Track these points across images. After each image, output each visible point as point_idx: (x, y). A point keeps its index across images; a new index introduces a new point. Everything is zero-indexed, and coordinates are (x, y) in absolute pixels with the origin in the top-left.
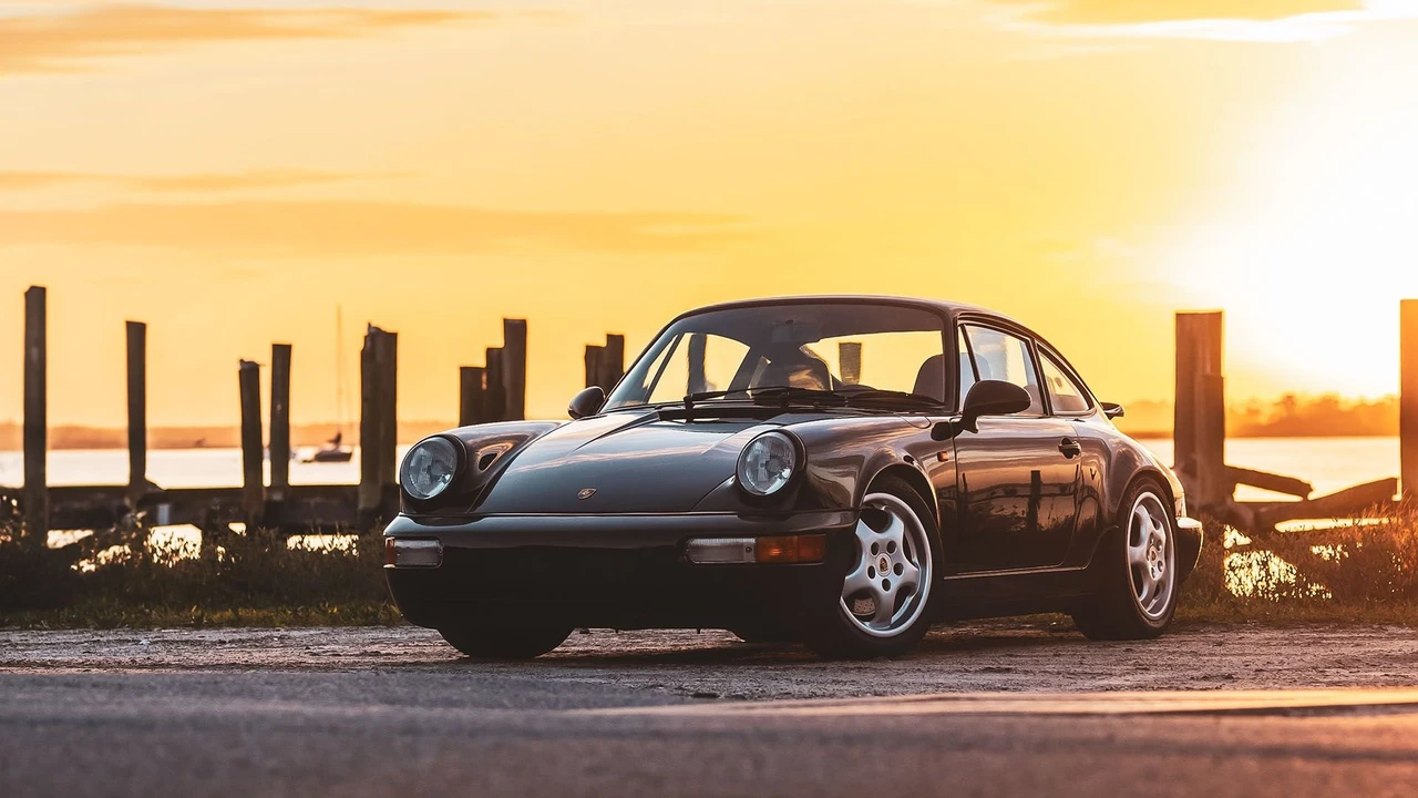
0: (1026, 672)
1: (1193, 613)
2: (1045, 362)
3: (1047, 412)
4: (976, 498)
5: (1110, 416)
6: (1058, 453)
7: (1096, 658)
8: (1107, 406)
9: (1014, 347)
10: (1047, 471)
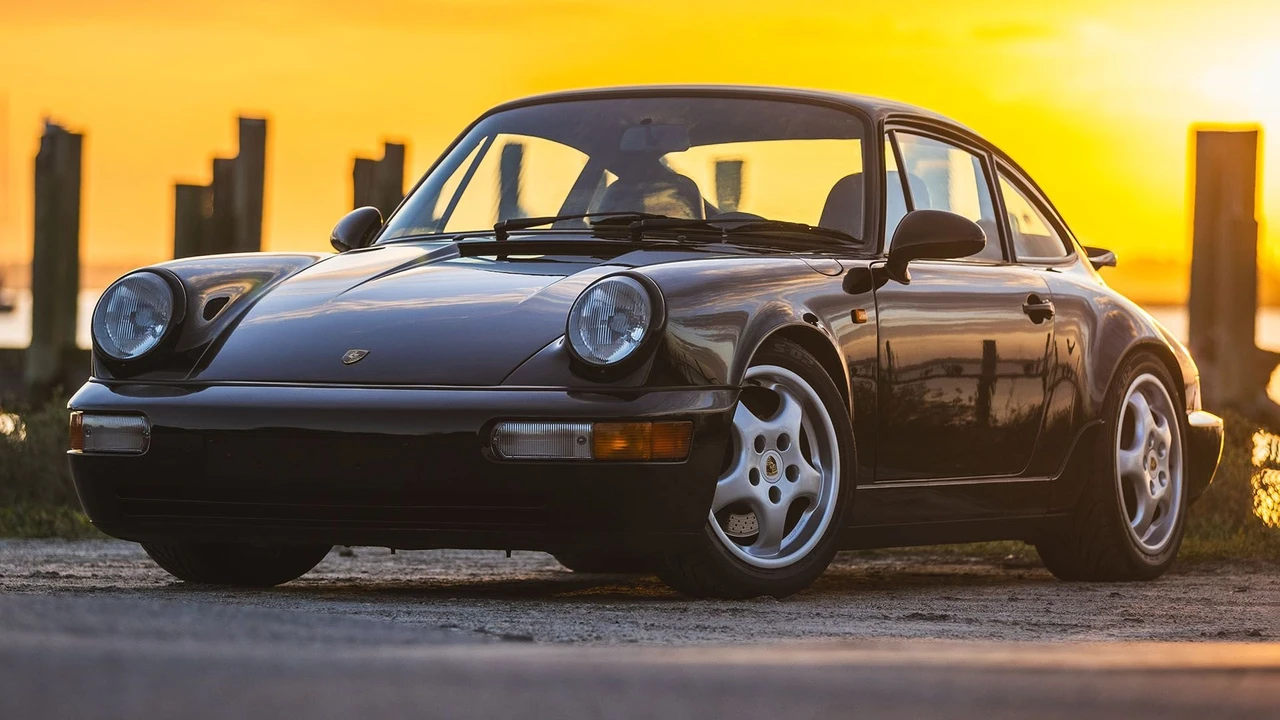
0: (969, 621)
1: (1208, 547)
2: (1007, 188)
3: (1008, 257)
4: (905, 377)
5: (1097, 266)
6: (1019, 315)
7: (1067, 602)
8: (1092, 252)
9: (963, 164)
10: (1006, 341)
